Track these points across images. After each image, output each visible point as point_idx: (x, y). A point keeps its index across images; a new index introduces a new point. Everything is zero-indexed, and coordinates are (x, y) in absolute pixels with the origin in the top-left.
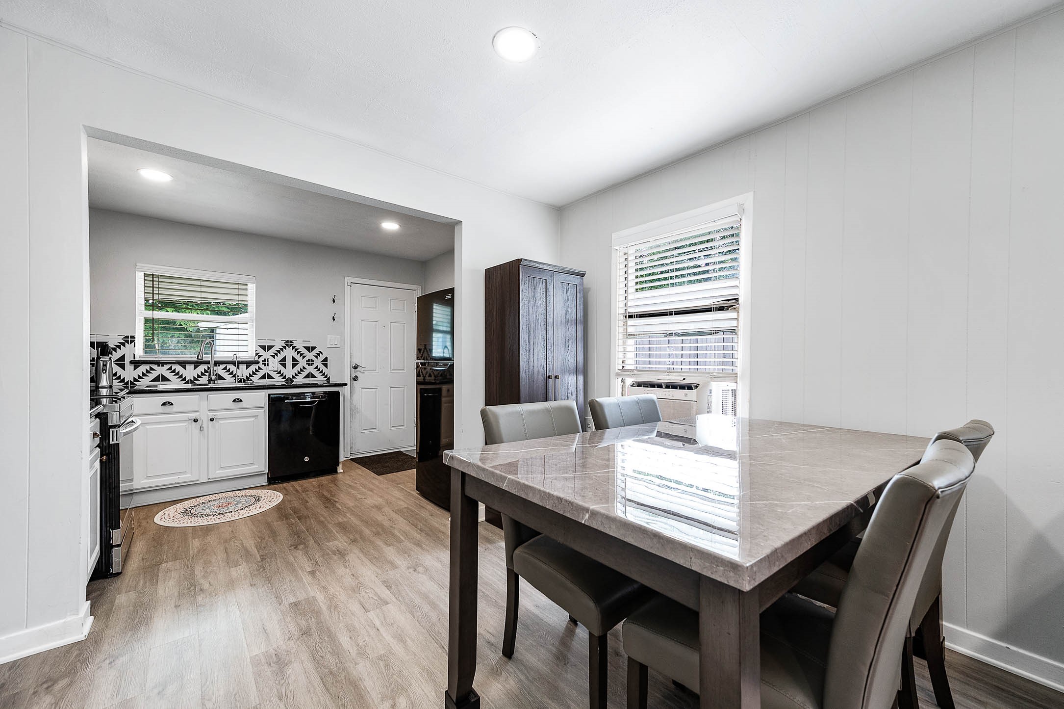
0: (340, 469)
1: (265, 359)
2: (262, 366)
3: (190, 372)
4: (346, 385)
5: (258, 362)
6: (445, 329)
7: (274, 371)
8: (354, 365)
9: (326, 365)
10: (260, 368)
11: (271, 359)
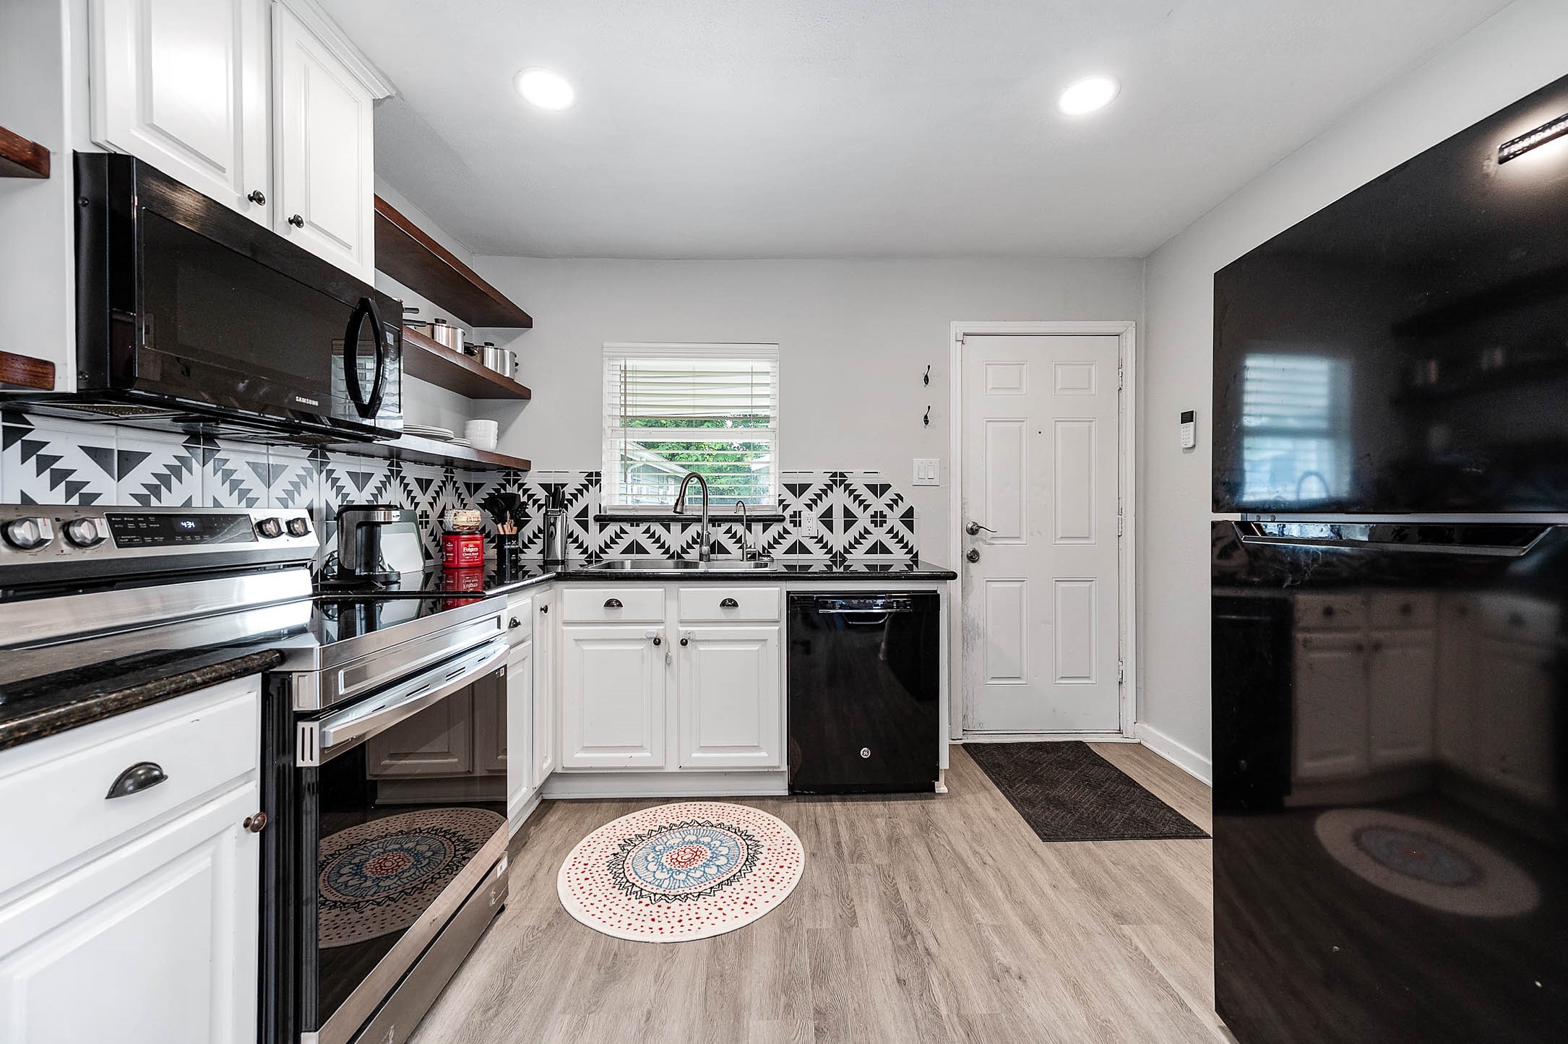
0: (941, 787)
1: (795, 512)
2: (790, 527)
3: (676, 538)
4: (953, 576)
5: (781, 519)
7: (812, 538)
8: (970, 526)
9: (910, 526)
10: (786, 531)
11: (806, 513)
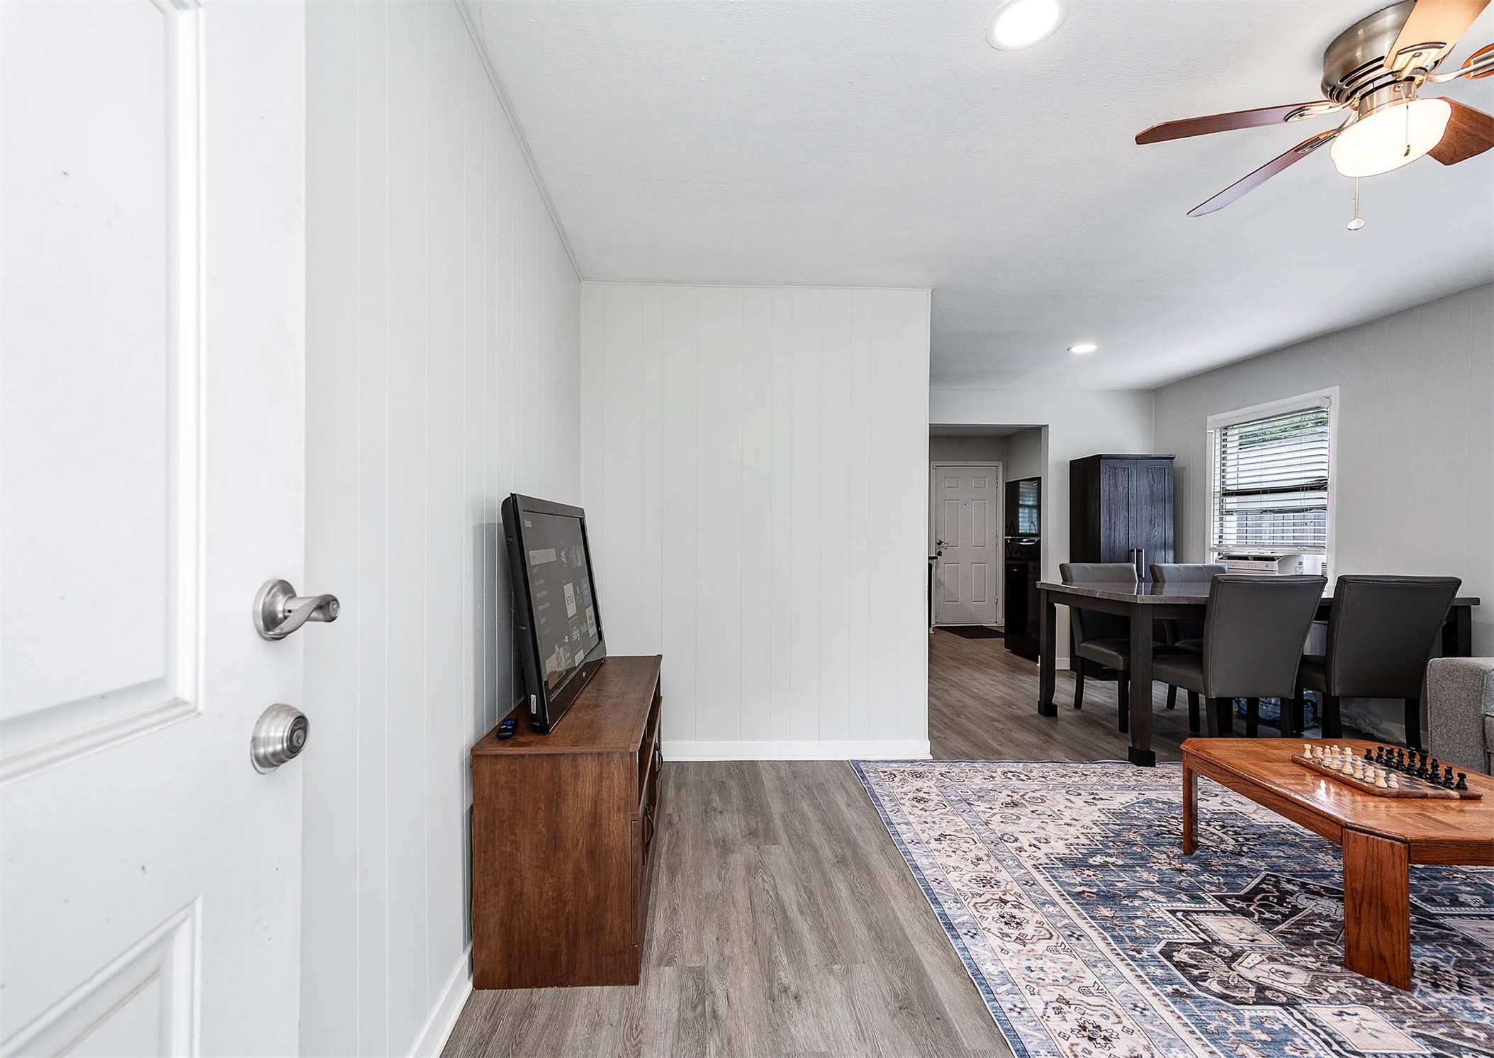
6: (1031, 503)
